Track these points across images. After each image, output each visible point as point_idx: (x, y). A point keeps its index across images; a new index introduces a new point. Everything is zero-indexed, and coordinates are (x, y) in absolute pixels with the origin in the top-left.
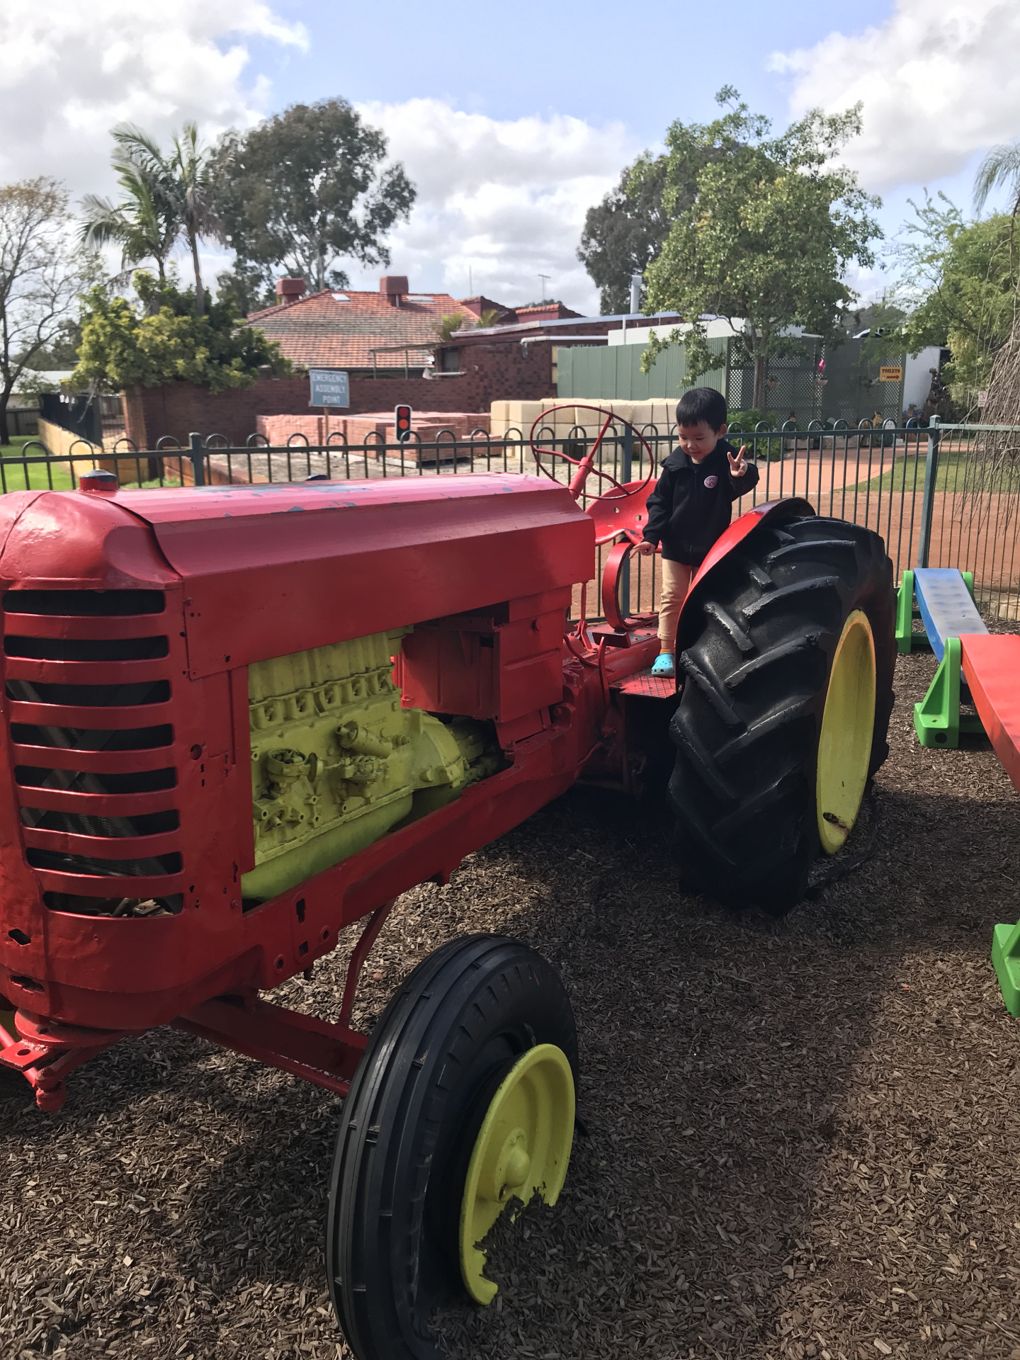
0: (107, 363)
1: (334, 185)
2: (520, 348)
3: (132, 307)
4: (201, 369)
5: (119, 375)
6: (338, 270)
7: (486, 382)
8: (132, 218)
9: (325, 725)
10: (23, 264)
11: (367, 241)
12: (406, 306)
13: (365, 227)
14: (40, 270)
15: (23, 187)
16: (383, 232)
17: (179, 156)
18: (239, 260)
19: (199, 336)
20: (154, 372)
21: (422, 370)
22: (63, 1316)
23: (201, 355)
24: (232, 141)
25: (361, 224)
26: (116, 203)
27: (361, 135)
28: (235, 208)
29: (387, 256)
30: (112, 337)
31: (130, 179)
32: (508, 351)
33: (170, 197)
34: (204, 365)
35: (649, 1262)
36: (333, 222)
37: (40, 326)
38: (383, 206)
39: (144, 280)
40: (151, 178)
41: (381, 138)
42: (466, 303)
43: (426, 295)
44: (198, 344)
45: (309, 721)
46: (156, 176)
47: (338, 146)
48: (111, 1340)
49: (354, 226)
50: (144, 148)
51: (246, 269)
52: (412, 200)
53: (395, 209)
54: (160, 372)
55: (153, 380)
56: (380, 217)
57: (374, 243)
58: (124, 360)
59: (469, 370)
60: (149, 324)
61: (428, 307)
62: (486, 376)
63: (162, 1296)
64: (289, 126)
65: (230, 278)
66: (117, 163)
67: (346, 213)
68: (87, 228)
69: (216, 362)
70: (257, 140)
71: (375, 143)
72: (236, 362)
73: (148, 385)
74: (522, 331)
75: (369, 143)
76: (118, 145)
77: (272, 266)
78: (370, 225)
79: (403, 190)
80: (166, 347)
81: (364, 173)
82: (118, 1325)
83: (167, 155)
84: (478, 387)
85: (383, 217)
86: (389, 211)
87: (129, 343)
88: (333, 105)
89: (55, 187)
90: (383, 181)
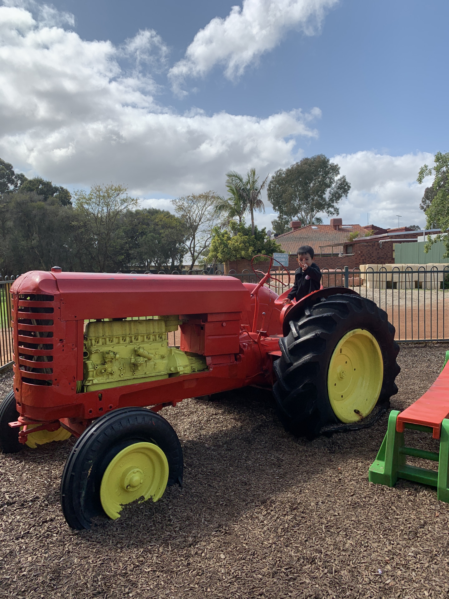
0: (218, 253)
1: (318, 186)
2: (379, 244)
3: (229, 233)
4: (250, 255)
5: (222, 257)
6: (318, 217)
7: (363, 258)
8: (231, 203)
9: (131, 347)
10: (202, 220)
11: (330, 206)
12: (340, 230)
13: (329, 201)
14: (208, 222)
15: (204, 194)
16: (337, 203)
17: (249, 180)
18: (280, 216)
19: (251, 243)
20: (234, 256)
21: (338, 254)
22: (9, 500)
23: (251, 249)
24: (280, 173)
25: (327, 200)
26: (226, 198)
27: (329, 167)
28: (279, 197)
29: (338, 211)
30: (220, 244)
31: (232, 190)
32: (373, 245)
33: (245, 195)
34: (252, 253)
35: (172, 522)
36: (317, 200)
37: (206, 241)
38: (337, 193)
39: (234, 224)
40: (239, 188)
41: (338, 167)
42: (366, 228)
43: (349, 225)
44: (250, 246)
45: (126, 345)
46: (240, 188)
47: (320, 171)
48: (17, 509)
49: (325, 200)
50: (237, 178)
51: (283, 219)
52: (349, 190)
53: (342, 193)
54: (236, 256)
55: (234, 258)
56: (335, 197)
57: (333, 207)
58: (224, 252)
59: (356, 253)
60: (234, 239)
61: (350, 230)
62: (364, 255)
63: (35, 501)
64: (302, 166)
65: (276, 222)
66: (227, 184)
67: (322, 196)
68: (217, 207)
69: (256, 252)
70: (290, 172)
71: (335, 169)
72: (263, 252)
73: (231, 260)
74: (381, 238)
75: (333, 170)
76: (228, 178)
77: (292, 217)
78: (332, 200)
79: (345, 186)
80: (239, 247)
81: (330, 180)
82: (21, 506)
83: (245, 180)
84: (360, 260)
85: (336, 197)
86: (339, 194)
87: (226, 246)
88: (319, 157)
89: (214, 194)
90: (337, 183)
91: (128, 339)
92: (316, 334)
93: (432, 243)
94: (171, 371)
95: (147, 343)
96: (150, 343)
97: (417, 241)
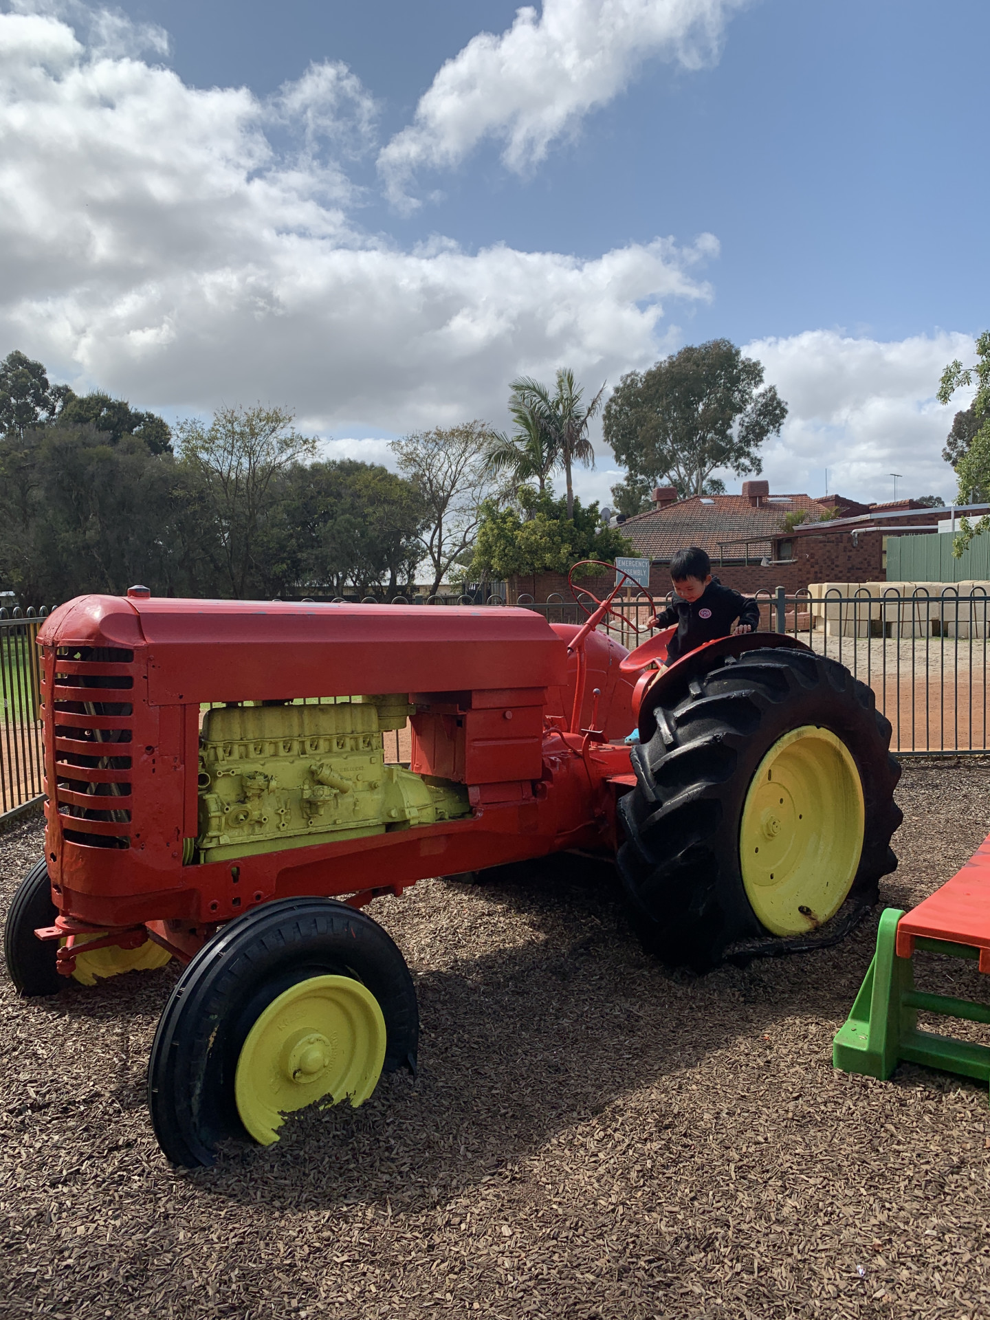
0: (493, 557)
1: (715, 409)
2: (850, 539)
3: (516, 513)
4: (565, 561)
5: (501, 567)
6: (715, 478)
7: (817, 568)
8: (521, 447)
9: (303, 764)
10: (458, 486)
11: (741, 453)
12: (764, 506)
13: (740, 442)
14: (470, 490)
15: (461, 428)
16: (757, 446)
17: (561, 397)
18: (631, 475)
19: (565, 535)
20: (527, 564)
21: (760, 560)
22: (35, 1100)
23: (565, 549)
24: (632, 380)
25: (736, 440)
26: (511, 436)
27: (740, 366)
28: (630, 433)
29: (759, 465)
30: (499, 537)
31: (522, 418)
32: (839, 541)
33: (552, 428)
34: (567, 558)
35: (394, 1152)
36: (712, 440)
37: (466, 532)
38: (758, 423)
39: (528, 494)
40: (538, 415)
41: (758, 368)
42: (822, 501)
43: (785, 496)
44: (563, 541)
45: (291, 759)
46: (542, 414)
47: (720, 376)
48: (53, 1119)
49: (730, 440)
50: (535, 393)
51: (636, 481)
52: (783, 417)
53: (768, 425)
54: (532, 564)
55: (527, 570)
56: (754, 432)
57: (748, 454)
58: (506, 555)
59: (800, 558)
60: (527, 527)
61: (786, 506)
62: (817, 563)
63: (92, 1102)
64: (680, 365)
65: (622, 490)
66: (512, 405)
67: (725, 431)
68: (490, 456)
69: (576, 555)
70: (653, 378)
71: (754, 372)
72: (593, 554)
73: (522, 574)
74: (855, 523)
75: (748, 373)
76: (514, 393)
77: (658, 478)
78: (745, 440)
79: (775, 409)
80: (539, 544)
81: (742, 396)
82: (61, 1112)
83: (552, 397)
84: (808, 573)
85: (757, 433)
86: (762, 427)
87: (511, 541)
88: (717, 345)
89: (485, 428)
90: (757, 402)
91: (296, 747)
92: (715, 738)
93: (971, 536)
94: (391, 817)
95: (338, 755)
96: (344, 756)
97: (936, 531)
